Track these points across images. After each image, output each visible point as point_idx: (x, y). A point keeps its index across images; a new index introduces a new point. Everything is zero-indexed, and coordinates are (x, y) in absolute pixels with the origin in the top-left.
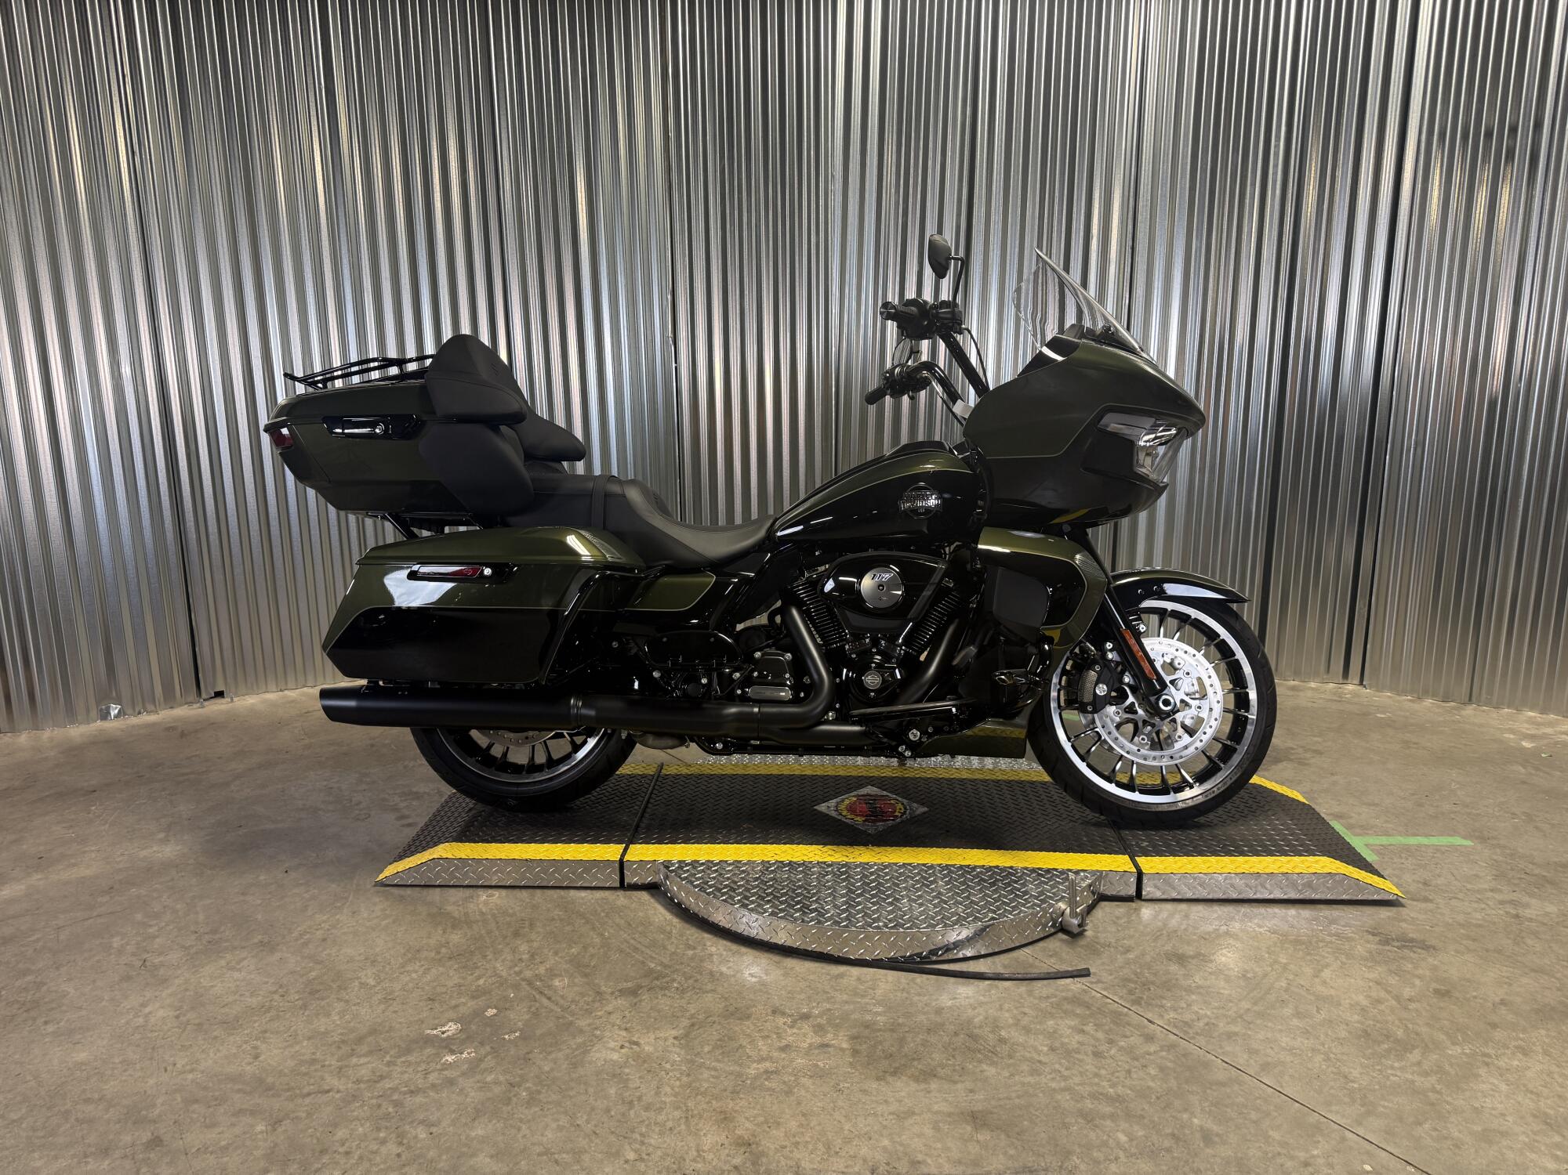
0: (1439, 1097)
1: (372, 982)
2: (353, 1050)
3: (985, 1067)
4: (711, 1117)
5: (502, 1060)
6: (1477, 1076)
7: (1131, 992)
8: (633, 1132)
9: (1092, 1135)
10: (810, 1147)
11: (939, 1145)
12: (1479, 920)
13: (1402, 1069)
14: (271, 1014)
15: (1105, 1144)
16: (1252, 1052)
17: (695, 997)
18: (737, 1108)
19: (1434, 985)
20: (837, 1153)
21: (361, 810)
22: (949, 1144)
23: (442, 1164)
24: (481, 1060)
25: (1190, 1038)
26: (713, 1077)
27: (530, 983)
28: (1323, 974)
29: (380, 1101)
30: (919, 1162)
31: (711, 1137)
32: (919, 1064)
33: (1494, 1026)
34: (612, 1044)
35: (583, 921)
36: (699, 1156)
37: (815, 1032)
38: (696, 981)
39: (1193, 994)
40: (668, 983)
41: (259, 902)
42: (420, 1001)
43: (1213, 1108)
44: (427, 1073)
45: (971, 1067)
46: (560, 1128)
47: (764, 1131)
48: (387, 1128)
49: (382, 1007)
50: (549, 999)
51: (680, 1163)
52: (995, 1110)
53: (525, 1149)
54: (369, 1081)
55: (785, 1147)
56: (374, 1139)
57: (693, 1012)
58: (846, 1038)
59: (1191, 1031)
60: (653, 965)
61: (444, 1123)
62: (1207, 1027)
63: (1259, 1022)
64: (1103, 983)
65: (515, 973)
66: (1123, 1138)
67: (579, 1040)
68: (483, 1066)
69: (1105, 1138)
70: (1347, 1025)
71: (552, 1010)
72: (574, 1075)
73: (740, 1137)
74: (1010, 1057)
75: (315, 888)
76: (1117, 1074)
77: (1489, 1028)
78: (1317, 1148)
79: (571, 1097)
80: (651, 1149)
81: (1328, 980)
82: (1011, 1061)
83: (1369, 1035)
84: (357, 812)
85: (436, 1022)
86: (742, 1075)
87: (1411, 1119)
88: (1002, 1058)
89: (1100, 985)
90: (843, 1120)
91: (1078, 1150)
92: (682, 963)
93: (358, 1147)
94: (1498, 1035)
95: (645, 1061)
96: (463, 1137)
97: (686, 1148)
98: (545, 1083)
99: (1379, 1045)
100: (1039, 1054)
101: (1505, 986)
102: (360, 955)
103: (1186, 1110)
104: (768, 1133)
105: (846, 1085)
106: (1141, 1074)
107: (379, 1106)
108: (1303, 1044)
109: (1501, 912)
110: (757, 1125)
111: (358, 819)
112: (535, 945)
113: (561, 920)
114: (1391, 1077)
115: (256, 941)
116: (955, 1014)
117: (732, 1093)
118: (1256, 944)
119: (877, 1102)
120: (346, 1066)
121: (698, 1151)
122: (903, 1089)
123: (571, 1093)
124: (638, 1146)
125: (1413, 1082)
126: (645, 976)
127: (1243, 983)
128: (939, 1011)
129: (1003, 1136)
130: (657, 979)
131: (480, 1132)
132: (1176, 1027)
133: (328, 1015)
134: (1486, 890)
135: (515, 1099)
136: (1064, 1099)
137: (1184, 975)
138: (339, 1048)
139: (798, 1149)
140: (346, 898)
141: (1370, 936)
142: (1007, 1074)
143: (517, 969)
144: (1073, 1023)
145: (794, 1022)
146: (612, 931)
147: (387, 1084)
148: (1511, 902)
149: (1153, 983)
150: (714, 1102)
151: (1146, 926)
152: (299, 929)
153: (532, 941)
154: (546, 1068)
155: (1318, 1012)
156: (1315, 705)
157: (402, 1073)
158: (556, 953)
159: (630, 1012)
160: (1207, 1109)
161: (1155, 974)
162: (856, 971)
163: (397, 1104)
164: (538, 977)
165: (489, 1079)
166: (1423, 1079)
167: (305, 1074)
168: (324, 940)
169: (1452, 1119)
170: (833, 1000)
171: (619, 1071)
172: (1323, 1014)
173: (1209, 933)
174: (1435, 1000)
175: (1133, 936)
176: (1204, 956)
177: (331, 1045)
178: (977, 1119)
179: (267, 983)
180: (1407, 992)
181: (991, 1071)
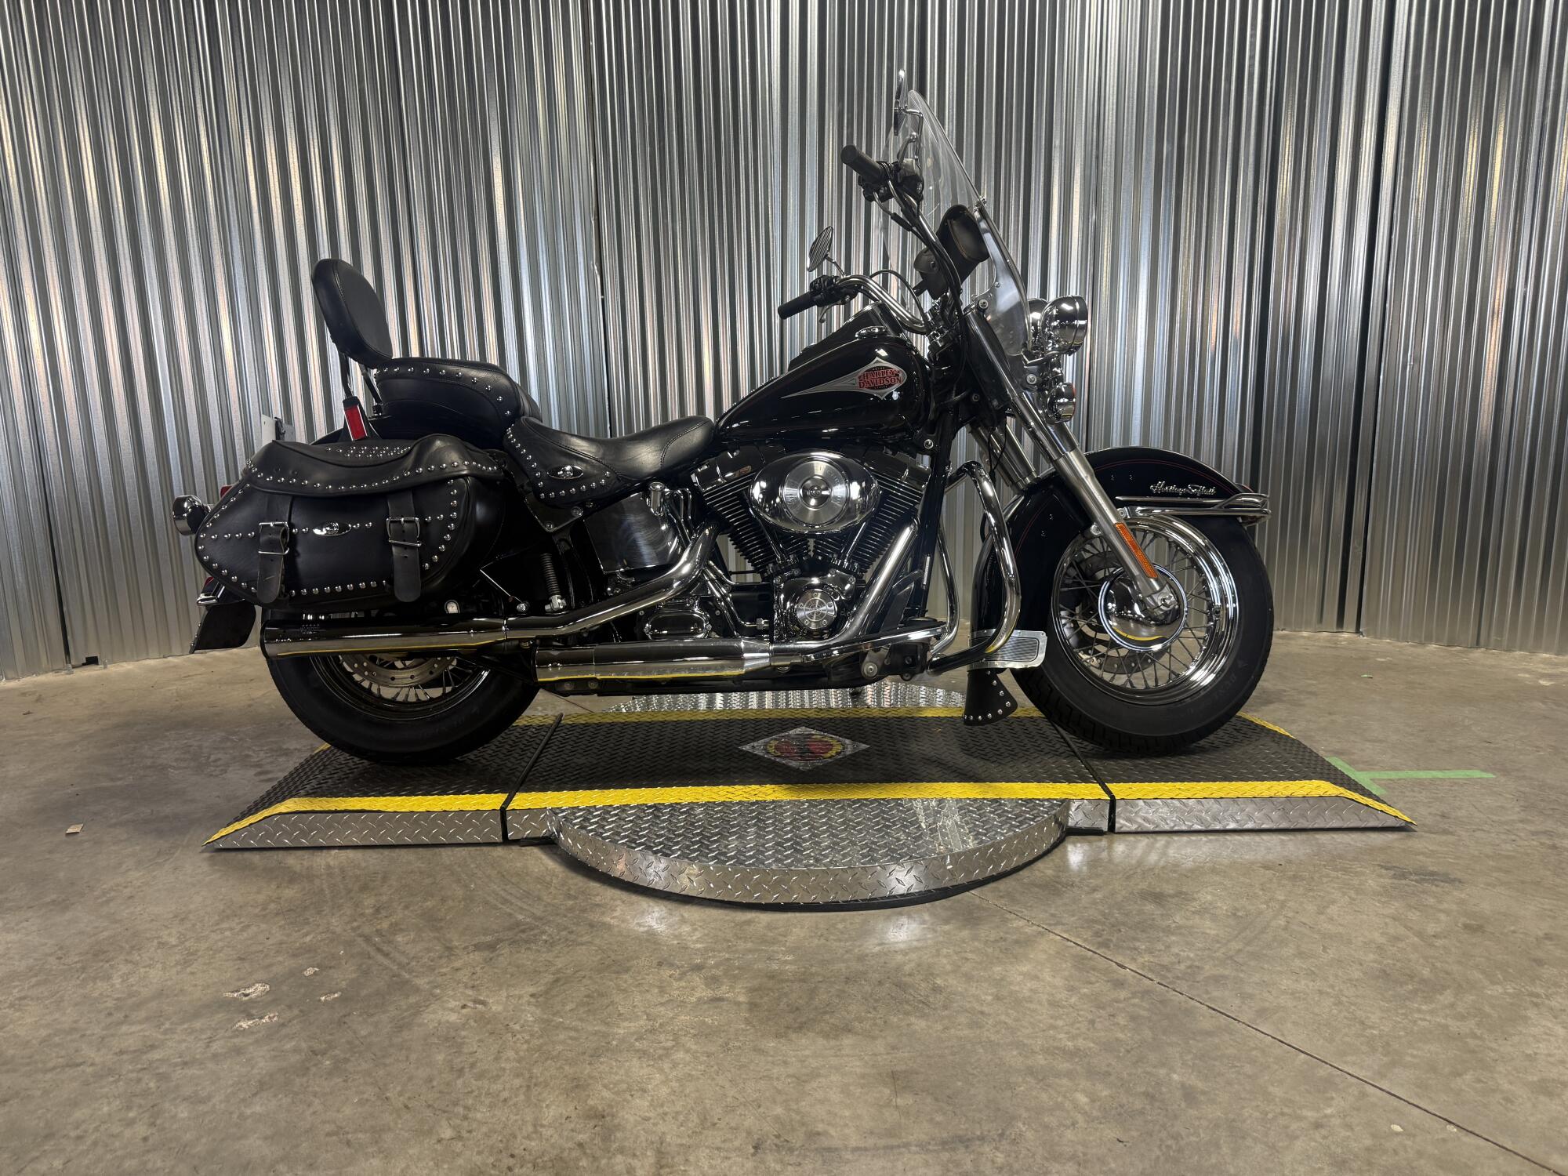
0: (1481, 1043)
1: (173, 941)
2: (126, 1016)
3: (913, 1019)
4: (561, 1084)
5: (310, 1024)
6: (1525, 1019)
7: (1097, 934)
8: (456, 1104)
9: (1044, 1096)
10: (681, 1118)
11: (847, 1113)
12: (1509, 851)
13: (1432, 1012)
14: (39, 978)
15: (1059, 1106)
16: (1245, 997)
17: (567, 949)
18: (596, 1074)
19: (1463, 920)
20: (715, 1124)
21: (217, 767)
22: (859, 1112)
23: (199, 1149)
24: (283, 1025)
25: (1169, 983)
26: (571, 1038)
27: (368, 939)
28: (1329, 911)
29: (140, 1075)
30: (818, 1134)
31: (554, 1108)
32: (831, 1018)
33: (1540, 962)
34: (452, 1004)
35: (448, 873)
36: (536, 1132)
37: (707, 985)
38: (571, 932)
39: (1173, 934)
40: (535, 935)
41: (67, 859)
42: (228, 960)
43: (1197, 1062)
44: (211, 1040)
45: (895, 1020)
46: (361, 1103)
47: (624, 1100)
48: (140, 1106)
49: (179, 967)
50: (387, 955)
51: (508, 1141)
52: (922, 1070)
53: (311, 1129)
54: (135, 1051)
55: (647, 1119)
56: (119, 1121)
57: (560, 966)
58: (743, 991)
59: (1169, 975)
60: (520, 917)
61: (214, 1101)
62: (1189, 971)
63: (1252, 963)
64: (1063, 924)
65: (354, 929)
66: (1082, 1099)
67: (412, 1000)
68: (284, 1031)
69: (1060, 1099)
70: (1361, 964)
71: (387, 968)
72: (397, 1040)
73: (592, 1108)
74: (945, 1007)
75: (138, 844)
76: (1078, 1025)
77: (1534, 964)
78: (1330, 1106)
79: (385, 1065)
80: (474, 1126)
81: (1336, 917)
82: (946, 1012)
83: (1389, 975)
84: (212, 768)
85: (242, 982)
86: (608, 1035)
87: (1447, 1070)
88: (935, 1009)
89: (1060, 927)
90: (727, 1085)
91: (1025, 1115)
92: (558, 915)
93: (97, 1129)
94: (1547, 972)
95: (489, 1022)
96: (235, 1116)
97: (520, 1122)
98: (355, 1050)
99: (1401, 986)
100: (982, 1005)
101: (1549, 919)
102: (168, 913)
103: (1163, 1065)
104: (628, 1102)
105: (737, 1044)
106: (1107, 1023)
107: (139, 1080)
108: (1308, 986)
109: (1535, 843)
110: (617, 1093)
111: (212, 775)
112: (385, 898)
113: (421, 873)
114: (1420, 1022)
115: (48, 899)
116: (882, 960)
117: (592, 1056)
118: (1248, 881)
119: (773, 1063)
120: (112, 1035)
121: (535, 1126)
122: (808, 1047)
123: (388, 1061)
124: (458, 1122)
125: (1446, 1027)
126: (510, 929)
127: (1232, 922)
128: (861, 958)
129: (929, 1100)
130: (523, 931)
131: (258, 1109)
132: (1150, 970)
133: (109, 978)
134: (1513, 820)
135: (314, 1069)
136: (1013, 1057)
137: (1162, 915)
138: (110, 1014)
139: (664, 1121)
140: (174, 854)
141: (1384, 871)
142: (940, 1027)
143: (355, 924)
144: (1025, 969)
145: (684, 974)
146: (479, 882)
147: (156, 1055)
148: (1545, 832)
149: (1124, 924)
150: (567, 1068)
151: (1117, 865)
152: (104, 886)
153: (381, 895)
154: (363, 1033)
155: (1325, 949)
156: (1308, 652)
157: (180, 1042)
158: (406, 907)
159: (482, 968)
160: (1190, 1063)
161: (1127, 915)
162: (765, 918)
163: (162, 1077)
164: (379, 933)
165: (288, 1046)
166: (1459, 1023)
167: (57, 1045)
168: (131, 897)
169: (1501, 1068)
170: (734, 949)
171: (452, 1033)
172: (1332, 953)
173: (1192, 871)
174: (1466, 936)
175: (1101, 875)
176: (1186, 894)
177: (101, 1012)
178: (898, 1080)
179: (46, 944)
180: (1431, 928)
181: (919, 1024)
